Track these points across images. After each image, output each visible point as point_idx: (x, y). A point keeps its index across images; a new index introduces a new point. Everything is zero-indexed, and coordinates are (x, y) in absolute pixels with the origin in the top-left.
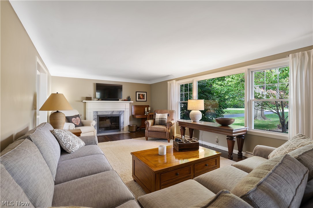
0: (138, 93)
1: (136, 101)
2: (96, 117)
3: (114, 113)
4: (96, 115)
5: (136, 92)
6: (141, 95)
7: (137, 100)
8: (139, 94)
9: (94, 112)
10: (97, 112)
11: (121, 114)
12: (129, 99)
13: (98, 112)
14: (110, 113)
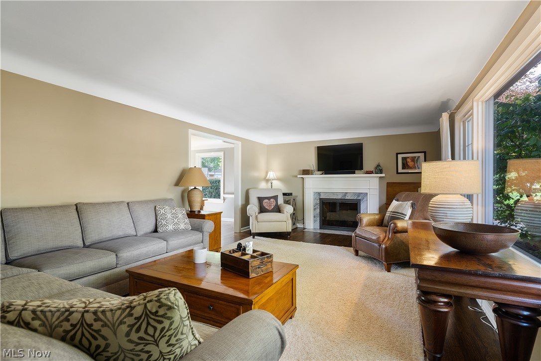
0: (400, 157)
1: (398, 173)
2: (318, 202)
3: (348, 197)
4: (318, 198)
5: (397, 154)
6: (409, 160)
7: (400, 170)
8: (404, 159)
9: (315, 193)
10: (319, 194)
11: (360, 200)
12: (379, 170)
13: (321, 194)
14: (339, 197)
